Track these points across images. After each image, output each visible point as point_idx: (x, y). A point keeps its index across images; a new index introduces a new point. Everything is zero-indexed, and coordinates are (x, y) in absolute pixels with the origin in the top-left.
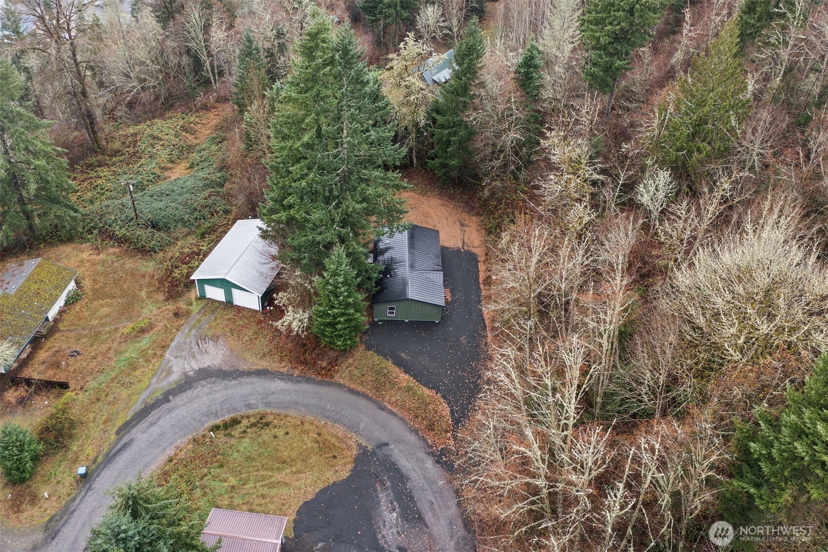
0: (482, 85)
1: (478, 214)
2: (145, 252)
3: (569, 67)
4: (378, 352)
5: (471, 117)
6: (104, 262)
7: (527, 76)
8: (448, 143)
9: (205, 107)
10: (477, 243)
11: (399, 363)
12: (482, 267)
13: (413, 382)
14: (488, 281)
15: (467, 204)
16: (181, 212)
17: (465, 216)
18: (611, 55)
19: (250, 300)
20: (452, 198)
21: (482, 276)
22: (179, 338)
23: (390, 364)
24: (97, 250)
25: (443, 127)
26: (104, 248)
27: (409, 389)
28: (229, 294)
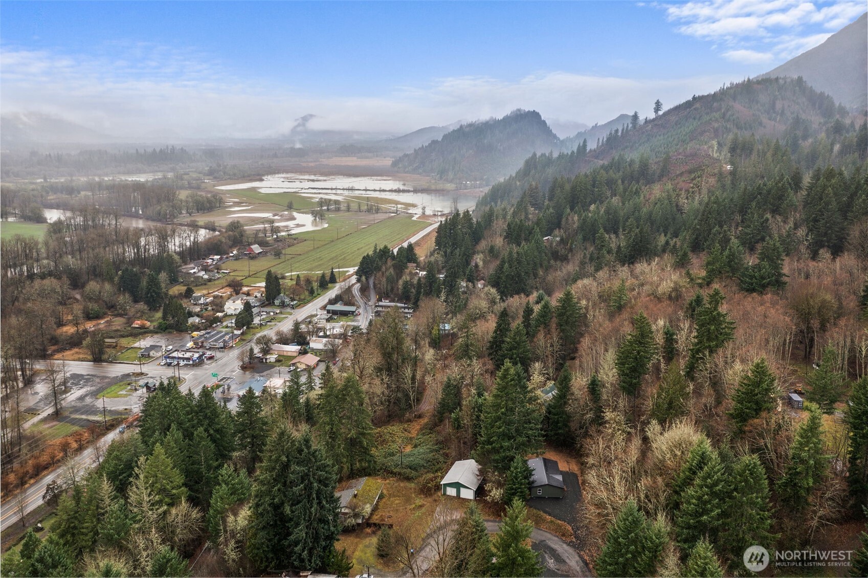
0: (573, 394)
1: (575, 458)
2: (408, 479)
3: (612, 384)
4: (535, 508)
5: (568, 409)
6: (389, 484)
7: (593, 388)
8: (558, 422)
9: (409, 421)
10: (576, 469)
11: (545, 512)
12: (580, 479)
13: (553, 519)
14: (584, 482)
15: (569, 454)
16: (422, 462)
17: (569, 459)
18: (631, 378)
19: (467, 494)
20: (561, 451)
21: (580, 482)
22: (438, 509)
23: (542, 513)
24: (385, 479)
25: (554, 415)
26: (388, 478)
27: (552, 522)
28: (458, 492)
